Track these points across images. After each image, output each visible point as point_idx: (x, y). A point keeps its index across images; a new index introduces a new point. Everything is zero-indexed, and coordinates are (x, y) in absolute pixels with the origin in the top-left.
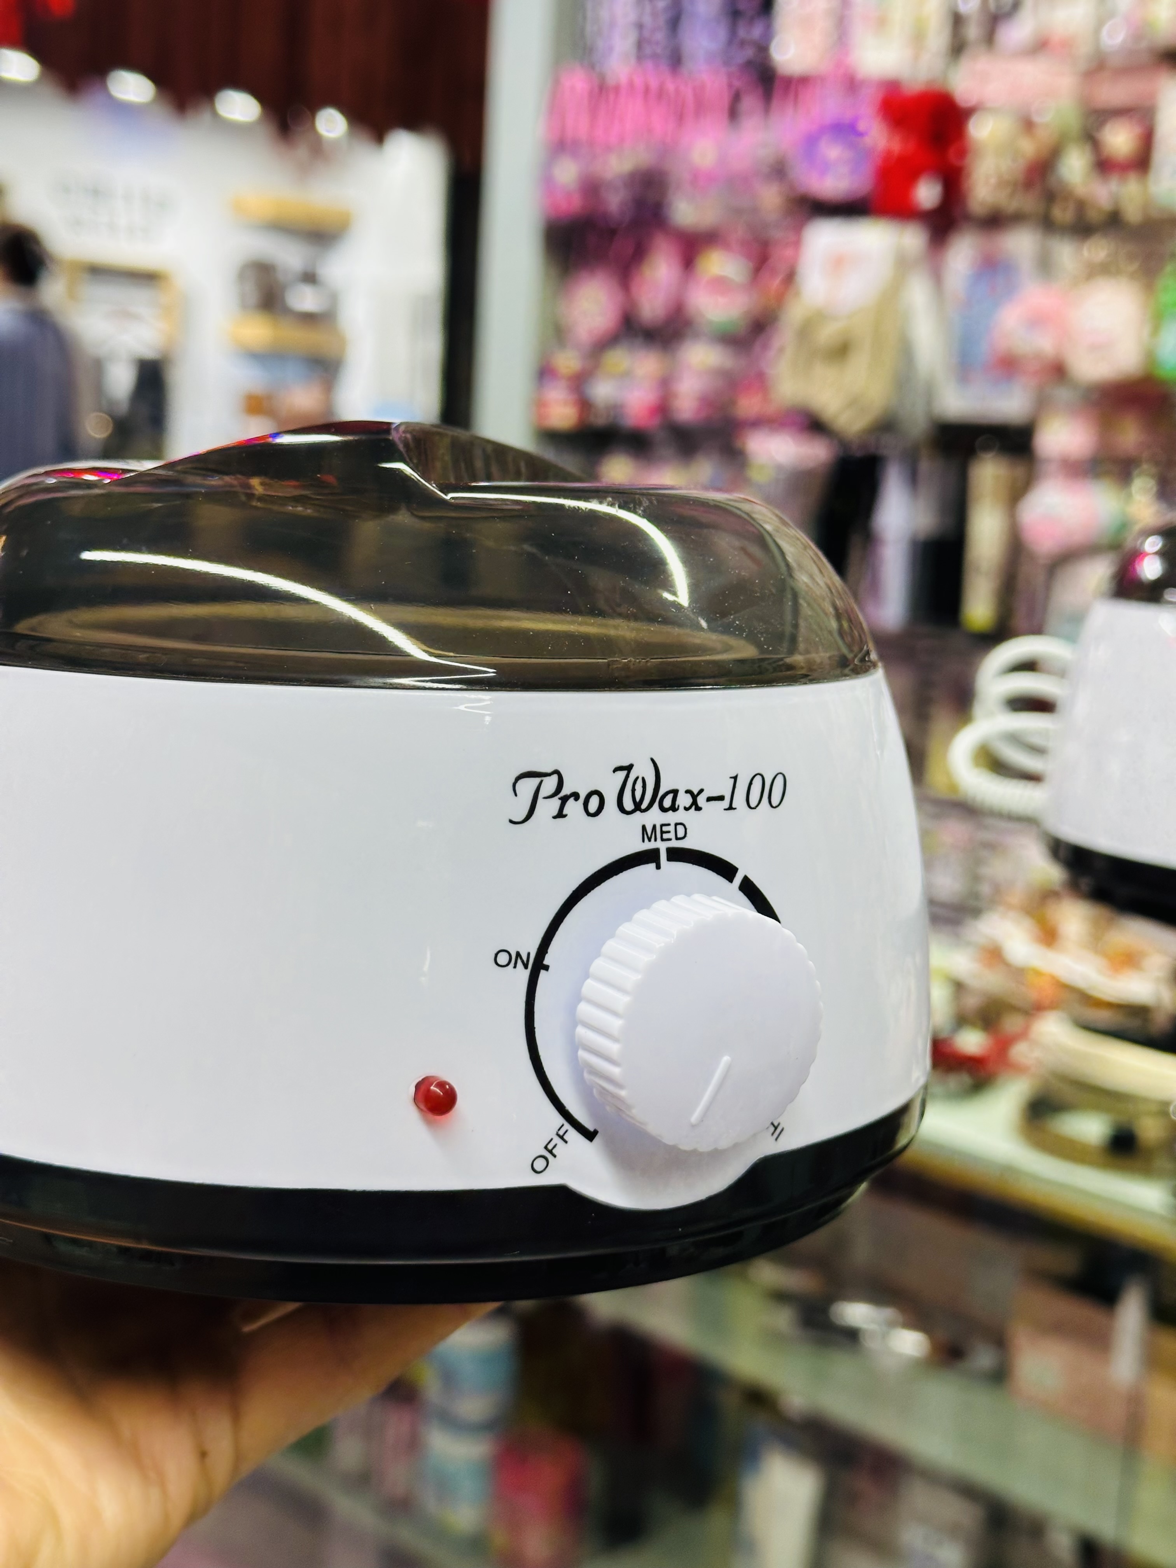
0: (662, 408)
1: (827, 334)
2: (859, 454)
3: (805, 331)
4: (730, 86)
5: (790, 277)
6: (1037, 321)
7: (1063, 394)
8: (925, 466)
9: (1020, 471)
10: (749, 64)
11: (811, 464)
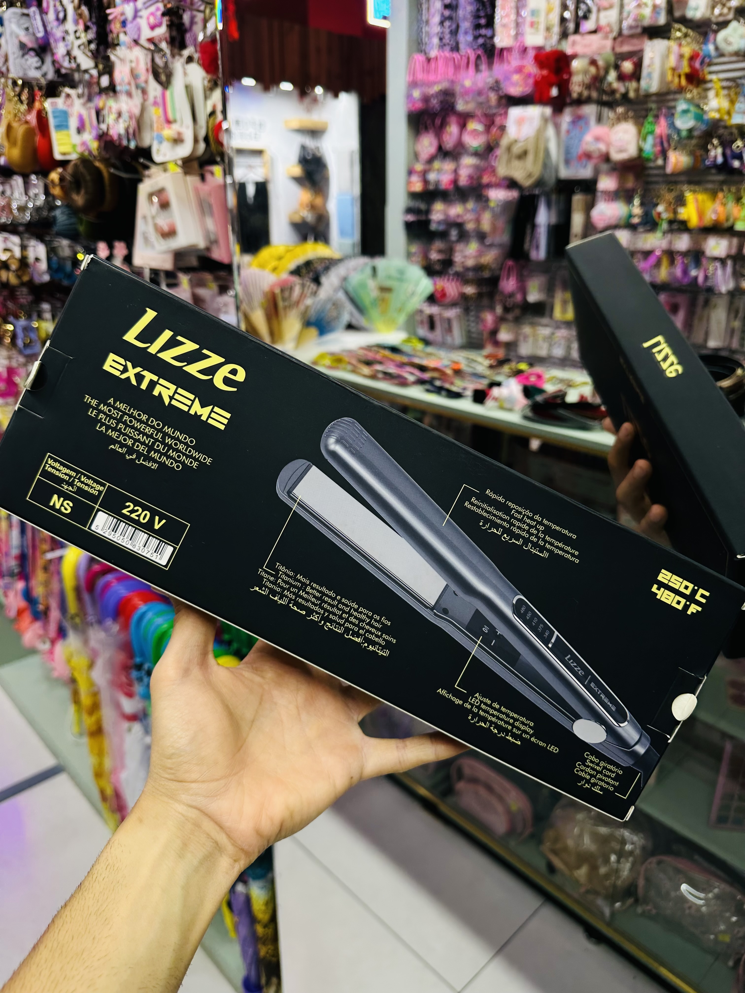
0: (455, 182)
1: (516, 149)
2: (527, 194)
3: (509, 149)
4: (475, 54)
5: (503, 128)
6: (598, 139)
7: (604, 167)
8: (554, 197)
9: (589, 197)
10: (483, 45)
11: (511, 198)
